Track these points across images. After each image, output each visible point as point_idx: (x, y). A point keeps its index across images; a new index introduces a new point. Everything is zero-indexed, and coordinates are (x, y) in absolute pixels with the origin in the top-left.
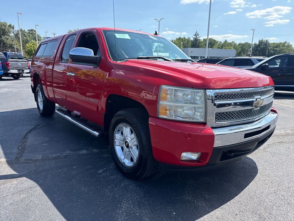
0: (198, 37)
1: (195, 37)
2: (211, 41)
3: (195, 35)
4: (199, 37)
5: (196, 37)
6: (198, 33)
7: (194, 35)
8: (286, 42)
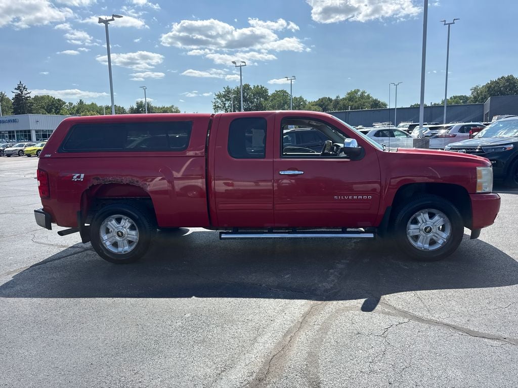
0: (25, 92)
1: (18, 92)
2: (53, 102)
3: (18, 88)
4: (28, 93)
5: (22, 92)
6: (24, 86)
7: (16, 89)
8: (173, 106)
